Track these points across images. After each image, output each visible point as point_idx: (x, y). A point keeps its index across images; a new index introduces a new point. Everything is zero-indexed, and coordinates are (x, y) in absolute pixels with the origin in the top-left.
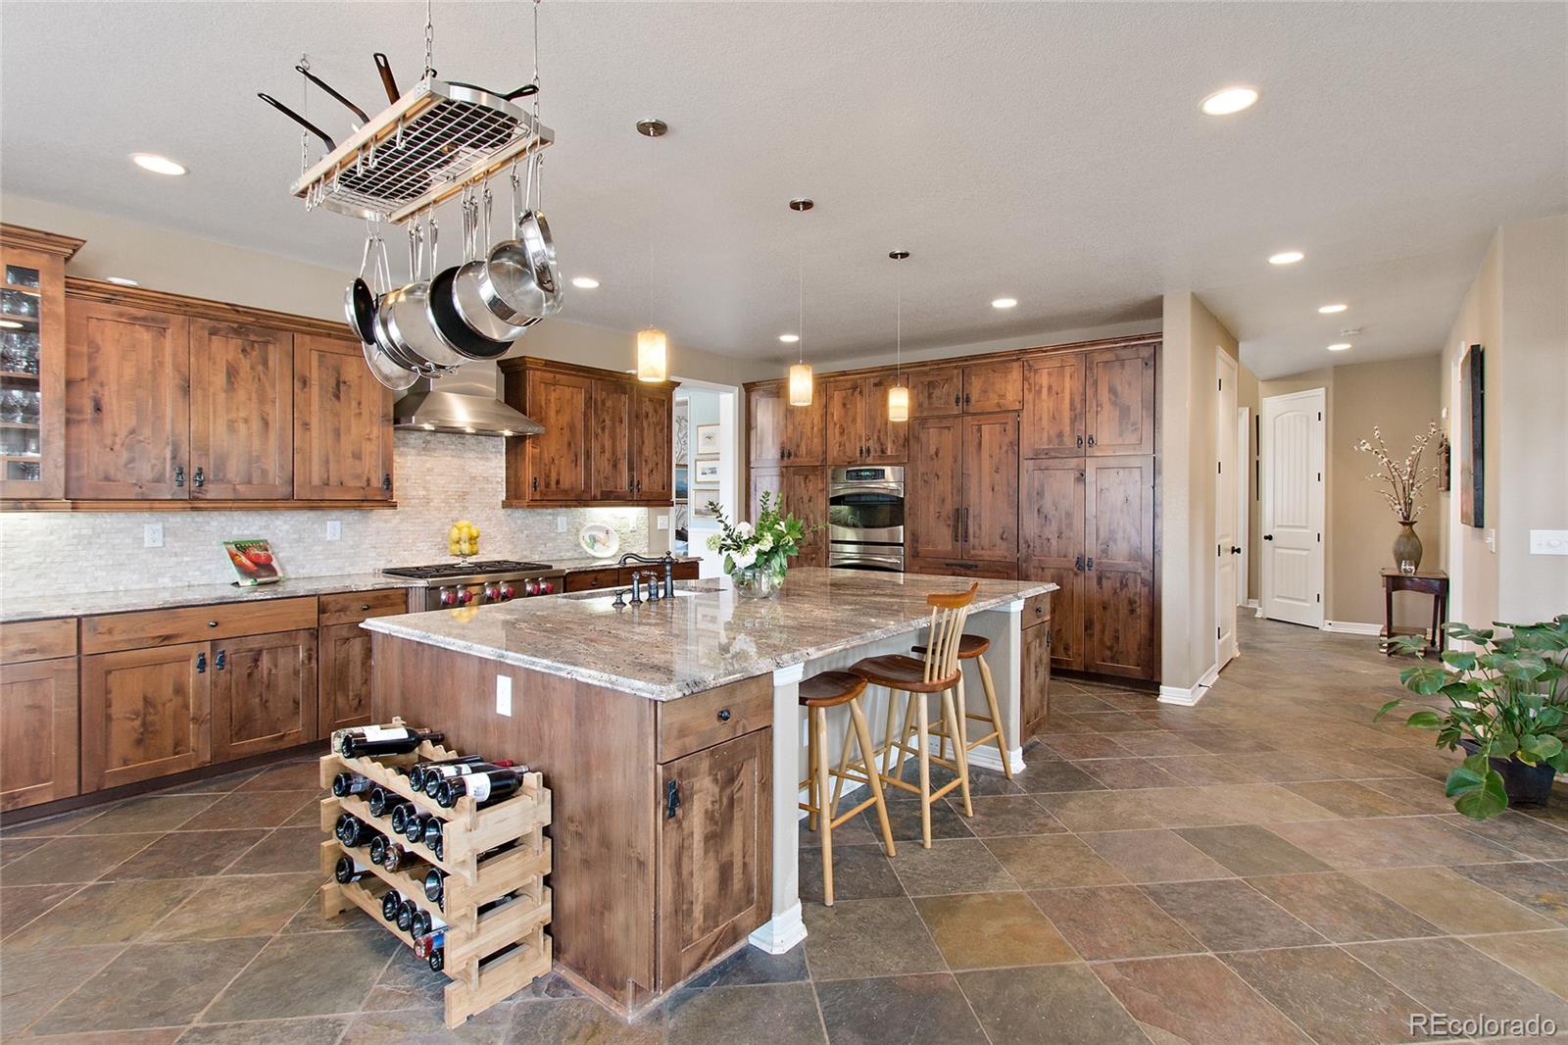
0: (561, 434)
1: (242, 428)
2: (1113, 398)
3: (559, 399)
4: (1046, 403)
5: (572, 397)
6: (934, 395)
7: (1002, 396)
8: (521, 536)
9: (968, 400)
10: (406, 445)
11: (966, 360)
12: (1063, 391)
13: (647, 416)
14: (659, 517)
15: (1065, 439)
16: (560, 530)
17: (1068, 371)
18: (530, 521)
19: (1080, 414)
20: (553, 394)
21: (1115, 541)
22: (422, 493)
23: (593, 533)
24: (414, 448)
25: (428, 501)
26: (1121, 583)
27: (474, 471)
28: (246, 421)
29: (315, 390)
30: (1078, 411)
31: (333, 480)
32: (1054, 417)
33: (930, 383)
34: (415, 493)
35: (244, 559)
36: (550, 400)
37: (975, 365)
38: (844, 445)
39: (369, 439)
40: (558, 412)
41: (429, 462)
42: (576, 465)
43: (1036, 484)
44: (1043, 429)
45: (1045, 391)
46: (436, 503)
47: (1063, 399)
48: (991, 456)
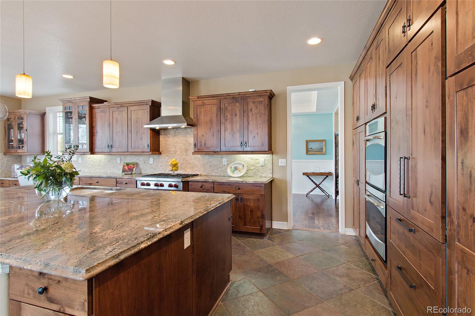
8: (207, 165)
16: (224, 164)
18: (211, 160)
20: (203, 109)
22: (174, 149)
23: (237, 166)
25: (175, 152)
31: (136, 146)
34: (172, 149)
39: (144, 134)
40: (205, 116)
42: (213, 137)
46: (178, 153)
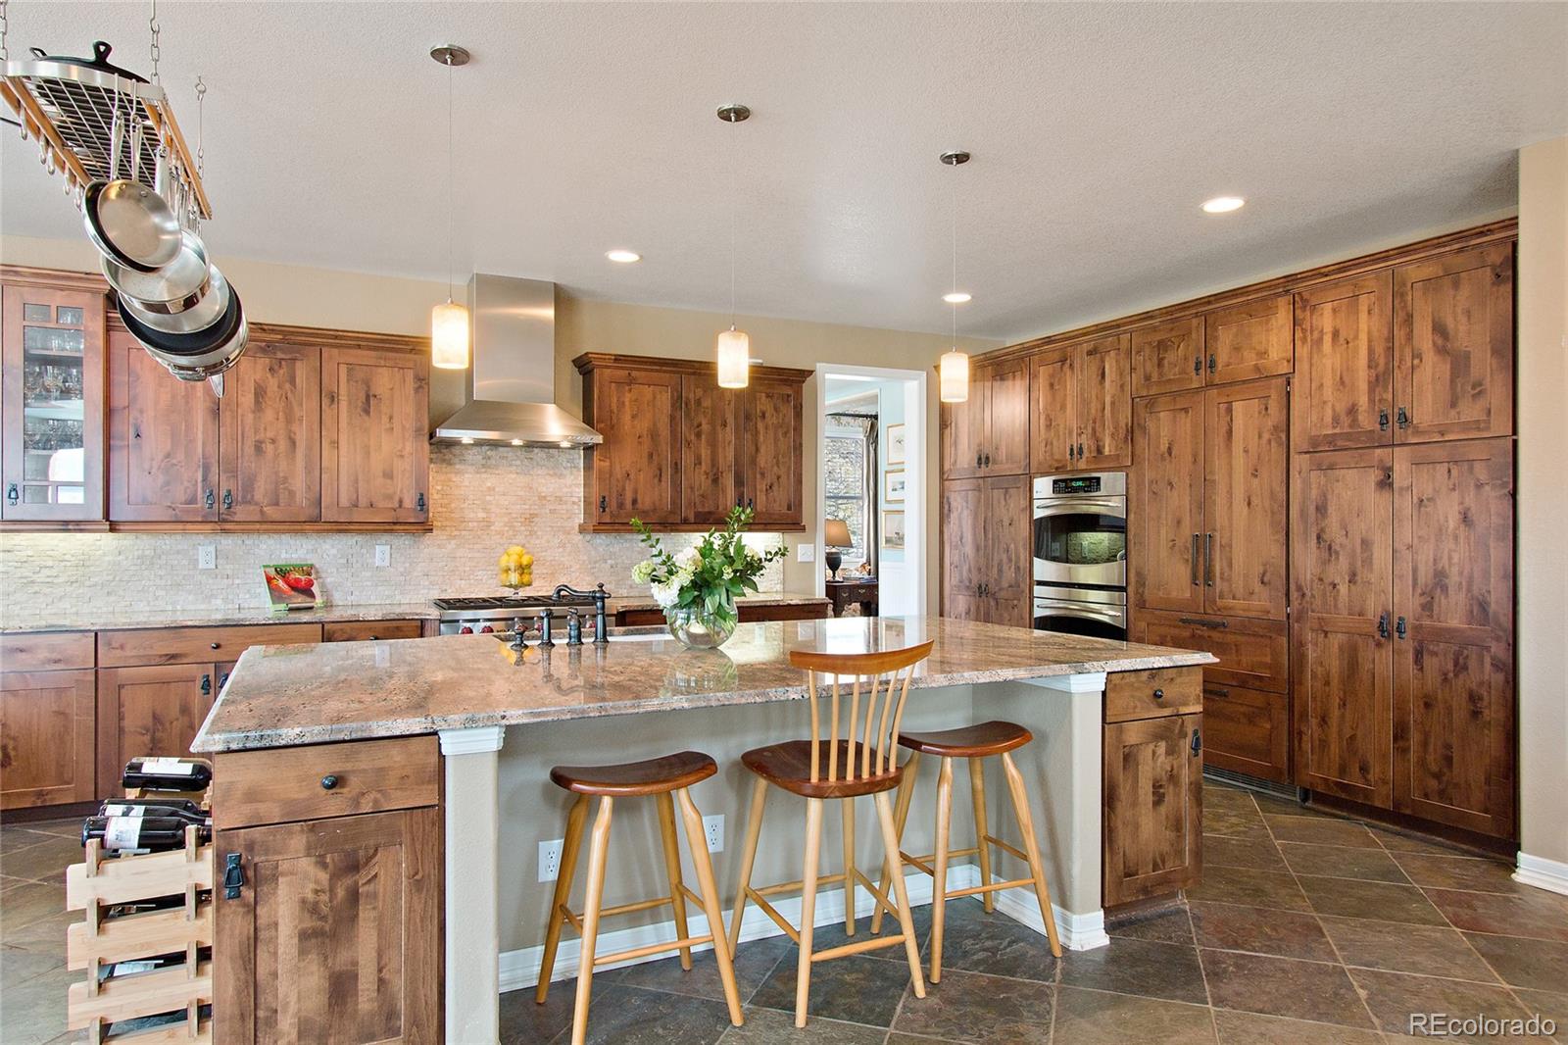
0: (640, 443)
1: (269, 448)
2: (1440, 342)
3: (636, 400)
4: (1329, 359)
5: (655, 398)
6: (1166, 362)
7: (1263, 354)
8: (603, 565)
9: (1212, 365)
10: (463, 461)
11: (1209, 303)
12: (1356, 337)
13: (763, 416)
14: (799, 546)
15: (1360, 418)
17: (1364, 301)
18: (616, 548)
19: (1384, 373)
20: (628, 395)
21: (1445, 589)
22: (481, 515)
24: (472, 465)
25: (487, 524)
26: (1456, 663)
27: (544, 490)
28: (273, 441)
29: (344, 405)
30: (1381, 368)
31: (363, 502)
32: (1342, 382)
33: (1160, 343)
34: (472, 515)
35: (281, 583)
36: (623, 402)
37: (1225, 308)
38: (1052, 444)
39: (402, 456)
40: (634, 417)
41: (490, 480)
42: (660, 481)
43: (1314, 493)
44: (1325, 402)
45: (1328, 339)
46: (497, 526)
47: (1356, 349)
48: (1246, 451)
